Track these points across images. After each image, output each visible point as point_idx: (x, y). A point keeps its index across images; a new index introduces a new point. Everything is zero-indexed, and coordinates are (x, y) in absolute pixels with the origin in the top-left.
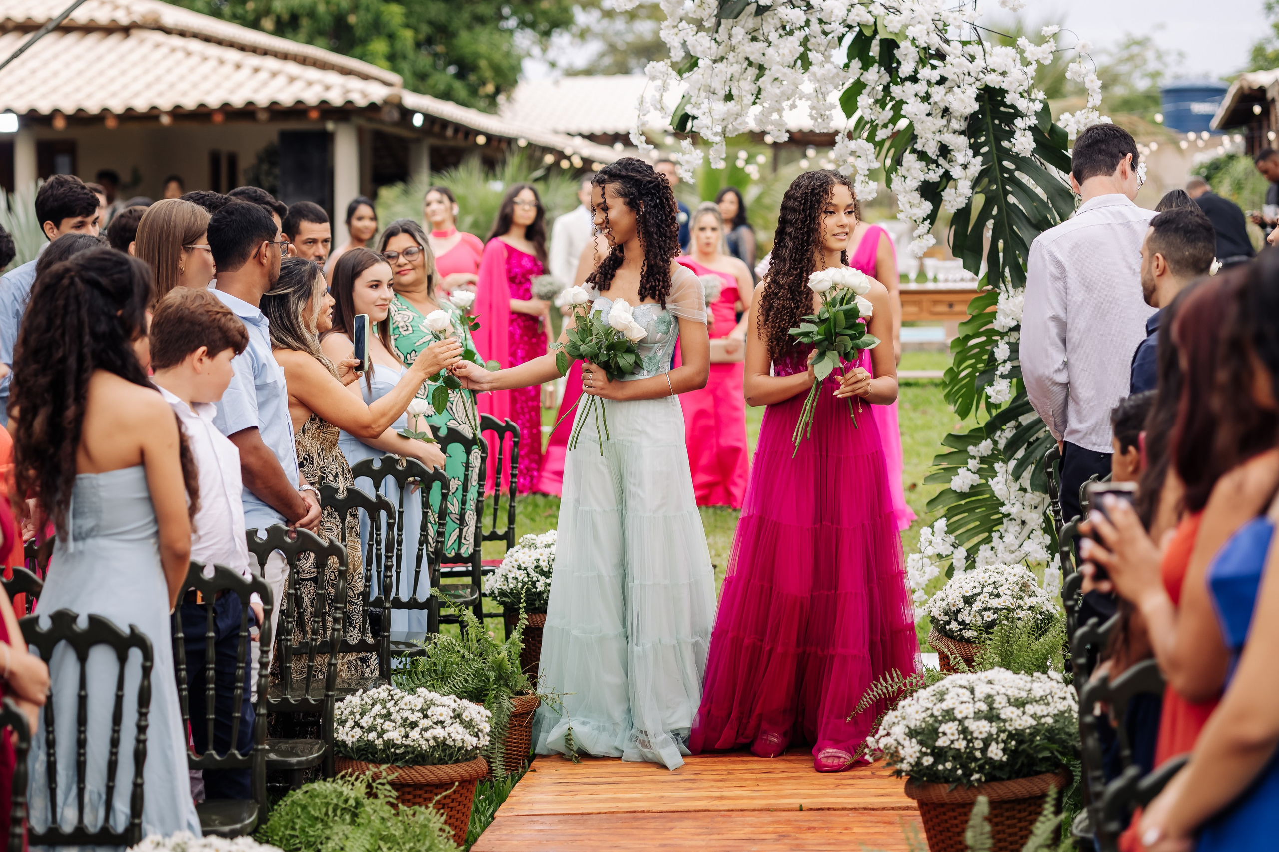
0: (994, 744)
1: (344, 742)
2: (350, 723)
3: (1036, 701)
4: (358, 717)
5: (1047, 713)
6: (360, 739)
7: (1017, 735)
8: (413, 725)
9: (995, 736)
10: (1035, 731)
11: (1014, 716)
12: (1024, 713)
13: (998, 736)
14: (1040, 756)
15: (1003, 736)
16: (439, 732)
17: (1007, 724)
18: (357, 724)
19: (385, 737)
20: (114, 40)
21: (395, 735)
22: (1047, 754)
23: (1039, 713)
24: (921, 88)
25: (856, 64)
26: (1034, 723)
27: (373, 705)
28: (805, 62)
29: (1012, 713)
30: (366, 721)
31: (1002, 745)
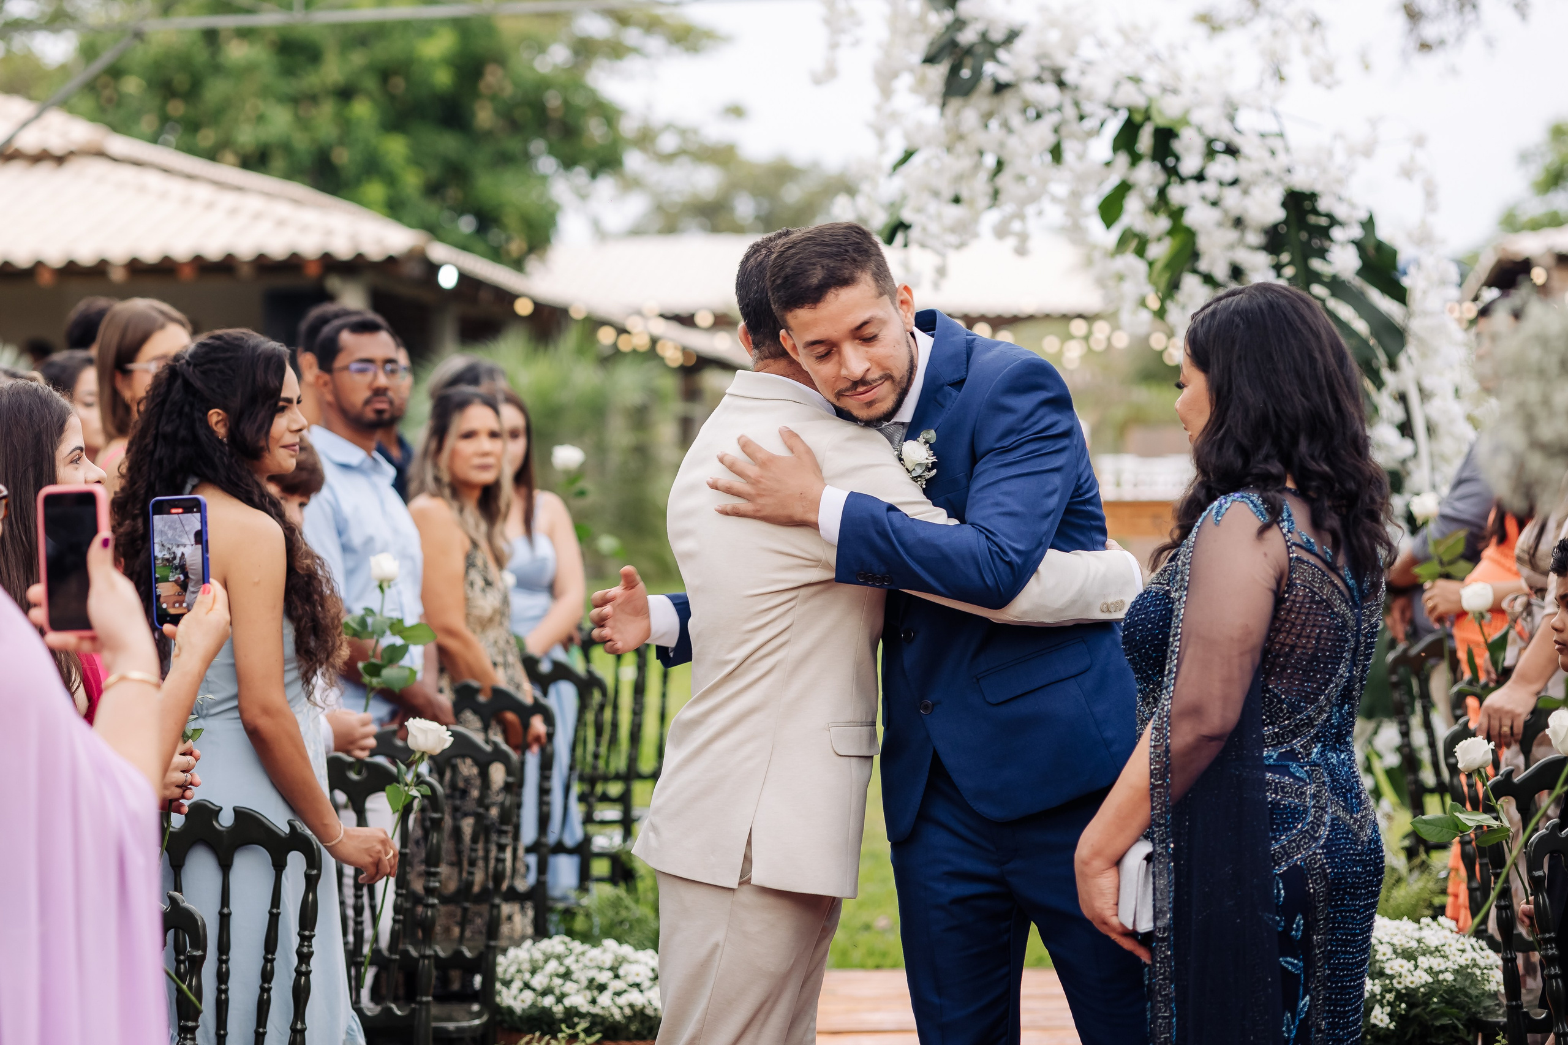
0: (1377, 1007)
1: (510, 1010)
2: (517, 985)
3: (1431, 953)
4: (527, 976)
5: (1446, 967)
6: (533, 1005)
7: (1408, 996)
8: (602, 988)
9: (1379, 997)
10: (1432, 990)
11: (1404, 972)
12: (1416, 967)
13: (1383, 997)
14: (1438, 1023)
15: (1390, 997)
16: (635, 997)
17: (1395, 981)
18: (527, 986)
19: (567, 1002)
20: (44, 170)
21: (578, 1000)
22: (1446, 1021)
23: (1436, 968)
24: (1210, 189)
25: (1123, 159)
26: (1430, 980)
27: (546, 961)
28: (1056, 153)
29: (1402, 967)
30: (539, 981)
31: (1388, 1009)
